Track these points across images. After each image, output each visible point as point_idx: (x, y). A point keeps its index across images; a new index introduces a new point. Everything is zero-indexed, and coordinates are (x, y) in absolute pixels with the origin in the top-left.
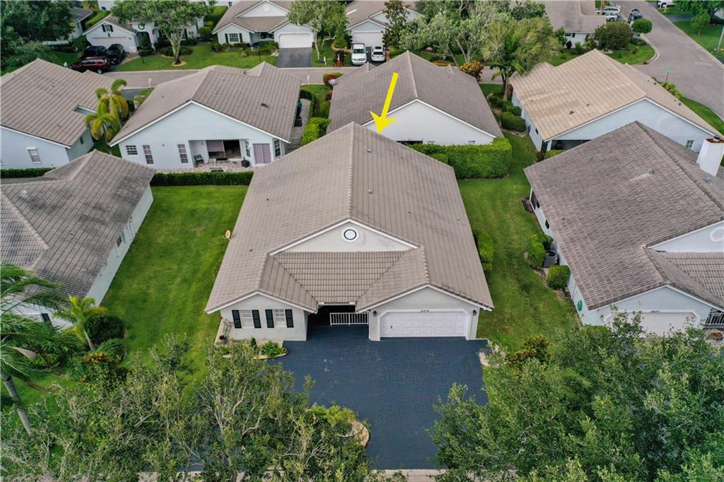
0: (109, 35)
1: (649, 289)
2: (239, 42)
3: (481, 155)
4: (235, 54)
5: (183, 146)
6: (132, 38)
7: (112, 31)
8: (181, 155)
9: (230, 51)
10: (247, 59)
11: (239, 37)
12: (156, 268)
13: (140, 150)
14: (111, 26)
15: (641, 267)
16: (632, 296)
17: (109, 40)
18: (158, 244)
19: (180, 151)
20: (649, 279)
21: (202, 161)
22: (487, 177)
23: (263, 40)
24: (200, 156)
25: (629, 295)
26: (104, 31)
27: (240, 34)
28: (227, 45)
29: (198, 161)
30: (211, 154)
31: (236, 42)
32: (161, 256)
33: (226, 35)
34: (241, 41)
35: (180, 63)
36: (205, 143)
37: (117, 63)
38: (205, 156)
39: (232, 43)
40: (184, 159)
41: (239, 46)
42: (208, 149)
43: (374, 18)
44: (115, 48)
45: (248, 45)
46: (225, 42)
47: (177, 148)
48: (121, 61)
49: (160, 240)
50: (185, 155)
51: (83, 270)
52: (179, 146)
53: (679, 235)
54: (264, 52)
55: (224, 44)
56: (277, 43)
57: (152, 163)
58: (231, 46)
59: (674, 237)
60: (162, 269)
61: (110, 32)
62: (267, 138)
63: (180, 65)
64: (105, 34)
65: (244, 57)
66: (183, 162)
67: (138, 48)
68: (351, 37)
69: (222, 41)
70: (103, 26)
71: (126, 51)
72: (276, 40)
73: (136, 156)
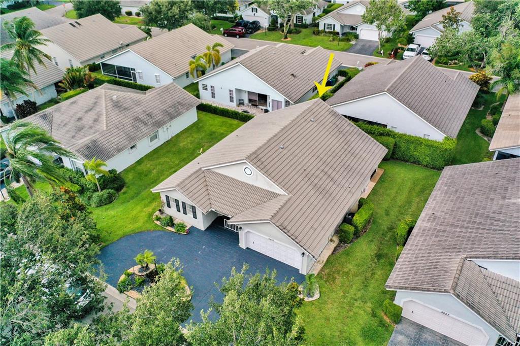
0: (254, 14)
1: (435, 291)
2: (332, 30)
3: (423, 147)
4: (326, 38)
5: (232, 91)
6: (267, 18)
7: (257, 12)
8: (230, 97)
9: (324, 36)
10: (331, 43)
11: (333, 27)
12: (167, 159)
13: (209, 88)
14: (257, 9)
15: (446, 271)
16: (419, 290)
17: (254, 17)
18: (179, 146)
19: (230, 94)
20: (442, 284)
21: (243, 104)
22: (426, 166)
23: (351, 31)
24: (243, 100)
25: (418, 289)
26: (252, 11)
27: (334, 25)
28: (324, 31)
29: (241, 103)
30: (250, 101)
31: (330, 30)
32: (175, 154)
33: (325, 24)
34: (334, 29)
35: (287, 38)
36: (247, 93)
37: (251, 33)
38: (246, 101)
39: (327, 30)
40: (231, 100)
41: (330, 33)
42: (249, 97)
43: (437, 26)
44: (254, 23)
45: (338, 33)
46: (323, 29)
47: (228, 92)
48: (255, 32)
49: (181, 145)
50: (233, 97)
51: (115, 147)
52: (230, 91)
53: (497, 258)
54: (345, 39)
55: (321, 30)
56: (358, 35)
57: (215, 98)
58: (326, 32)
59: (491, 258)
60: (169, 161)
61: (255, 13)
62: (281, 98)
63: (286, 40)
64: (253, 14)
65: (330, 41)
66: (231, 101)
67: (269, 26)
68: (414, 38)
69: (321, 28)
70: (252, 8)
71: (261, 26)
72: (358, 32)
73: (206, 91)
